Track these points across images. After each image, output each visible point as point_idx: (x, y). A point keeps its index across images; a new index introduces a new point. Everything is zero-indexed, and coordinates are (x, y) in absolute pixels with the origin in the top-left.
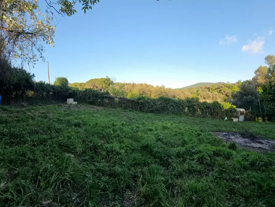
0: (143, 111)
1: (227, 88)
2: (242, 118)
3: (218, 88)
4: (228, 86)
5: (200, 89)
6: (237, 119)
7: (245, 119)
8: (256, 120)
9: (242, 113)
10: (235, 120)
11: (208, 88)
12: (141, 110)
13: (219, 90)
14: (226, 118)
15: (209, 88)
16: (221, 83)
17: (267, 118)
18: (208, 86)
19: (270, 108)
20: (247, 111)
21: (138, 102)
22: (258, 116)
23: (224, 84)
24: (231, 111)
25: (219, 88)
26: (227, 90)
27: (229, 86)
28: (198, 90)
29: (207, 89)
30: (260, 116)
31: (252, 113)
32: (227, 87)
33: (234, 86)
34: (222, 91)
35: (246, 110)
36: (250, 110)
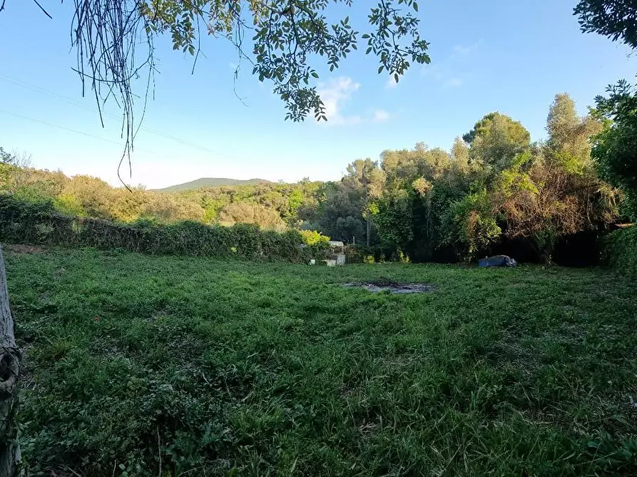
0: (150, 253)
1: (280, 194)
2: (341, 259)
3: (255, 194)
4: (281, 189)
5: (210, 195)
6: (334, 262)
7: (348, 261)
8: (365, 261)
9: (338, 250)
10: (331, 263)
11: (228, 193)
12: (144, 250)
13: (258, 198)
14: (313, 261)
15: (231, 192)
16: (261, 182)
17: (383, 256)
18: (230, 188)
19: (391, 239)
20: (349, 245)
21: (138, 233)
22: (368, 253)
23: (268, 184)
24: (321, 248)
25: (259, 194)
26: (280, 199)
27: (285, 190)
28: (205, 197)
29: (225, 195)
30: (371, 254)
31: (357, 249)
32: (279, 191)
33: (295, 191)
34: (268, 201)
35: (345, 244)
36: (354, 244)
